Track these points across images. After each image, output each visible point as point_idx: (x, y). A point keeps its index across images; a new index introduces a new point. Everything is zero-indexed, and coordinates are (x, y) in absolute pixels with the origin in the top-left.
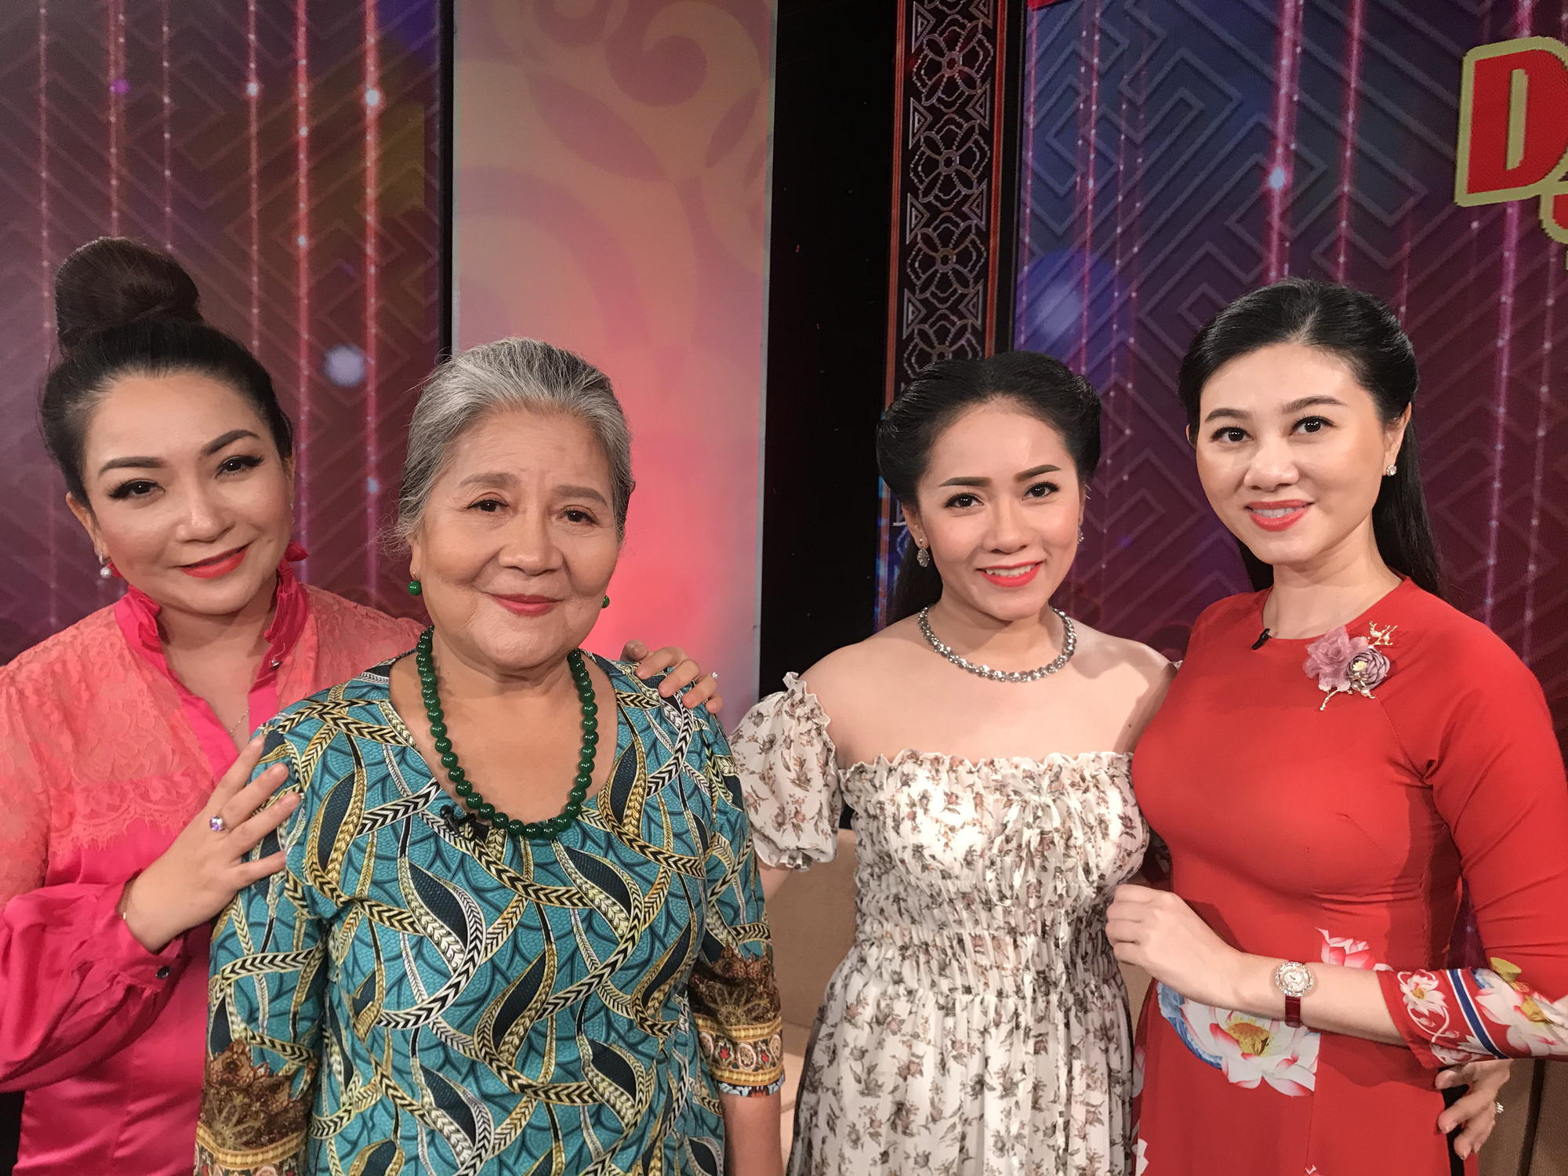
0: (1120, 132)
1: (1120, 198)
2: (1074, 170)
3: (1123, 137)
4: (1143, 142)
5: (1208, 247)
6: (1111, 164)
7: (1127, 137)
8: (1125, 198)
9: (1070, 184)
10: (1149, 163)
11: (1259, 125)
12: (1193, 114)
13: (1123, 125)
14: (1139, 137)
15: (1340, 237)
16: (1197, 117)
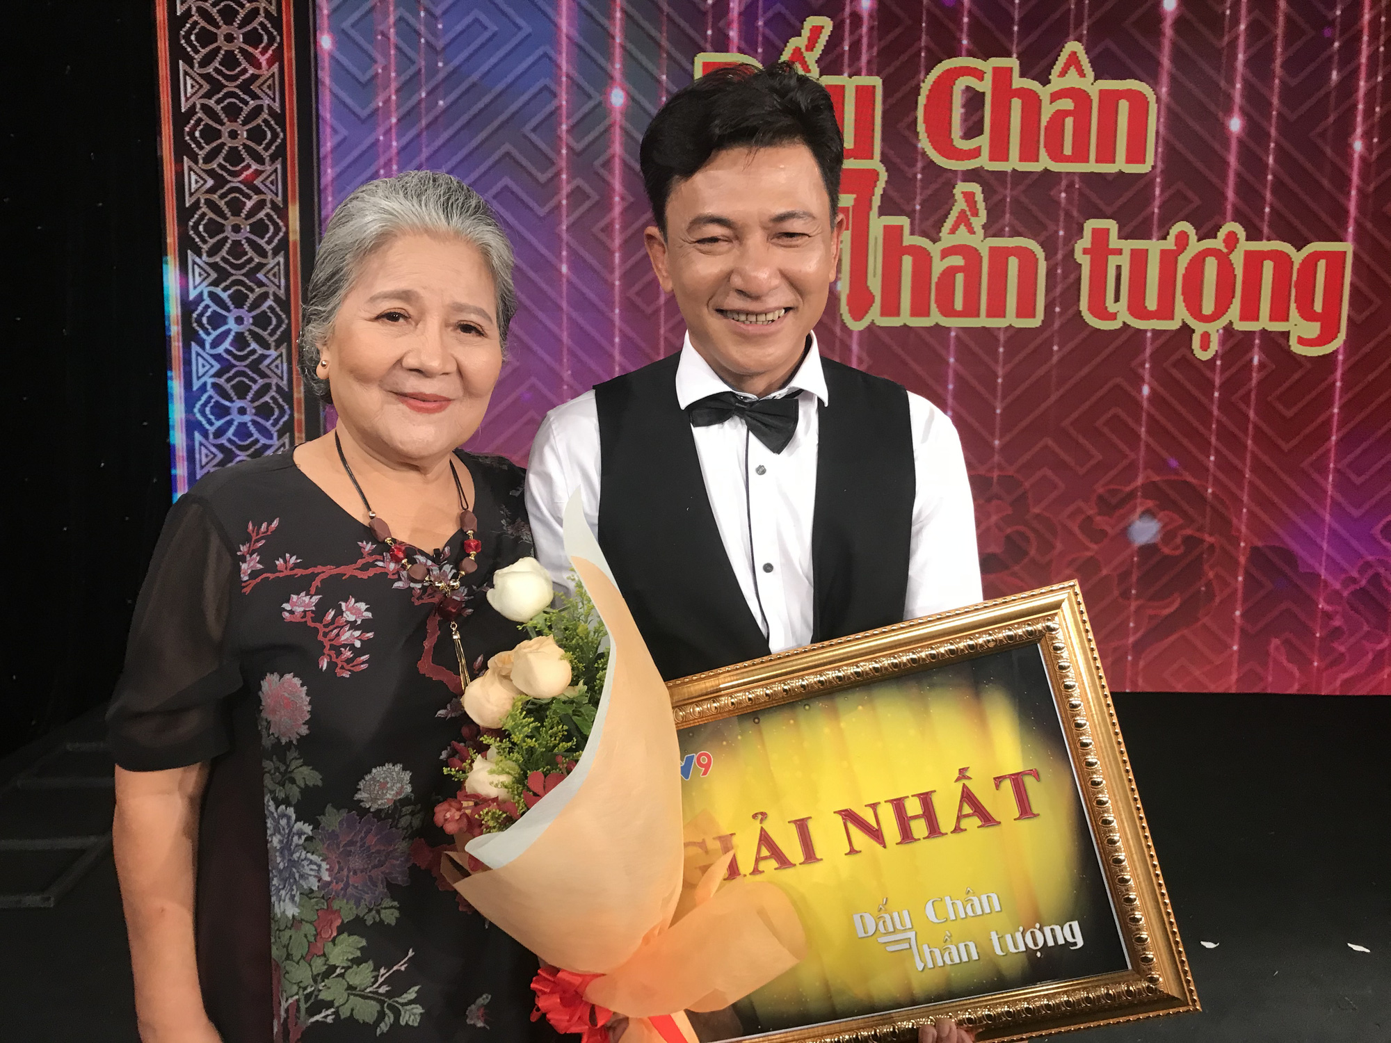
0: (419, 35)
1: (423, 95)
2: (375, 62)
3: (423, 40)
4: (444, 49)
5: (507, 147)
6: (413, 62)
7: (427, 42)
8: (428, 94)
9: (370, 73)
10: (450, 67)
11: (545, 55)
12: (487, 35)
13: (422, 29)
14: (440, 44)
15: (613, 156)
16: (490, 39)
